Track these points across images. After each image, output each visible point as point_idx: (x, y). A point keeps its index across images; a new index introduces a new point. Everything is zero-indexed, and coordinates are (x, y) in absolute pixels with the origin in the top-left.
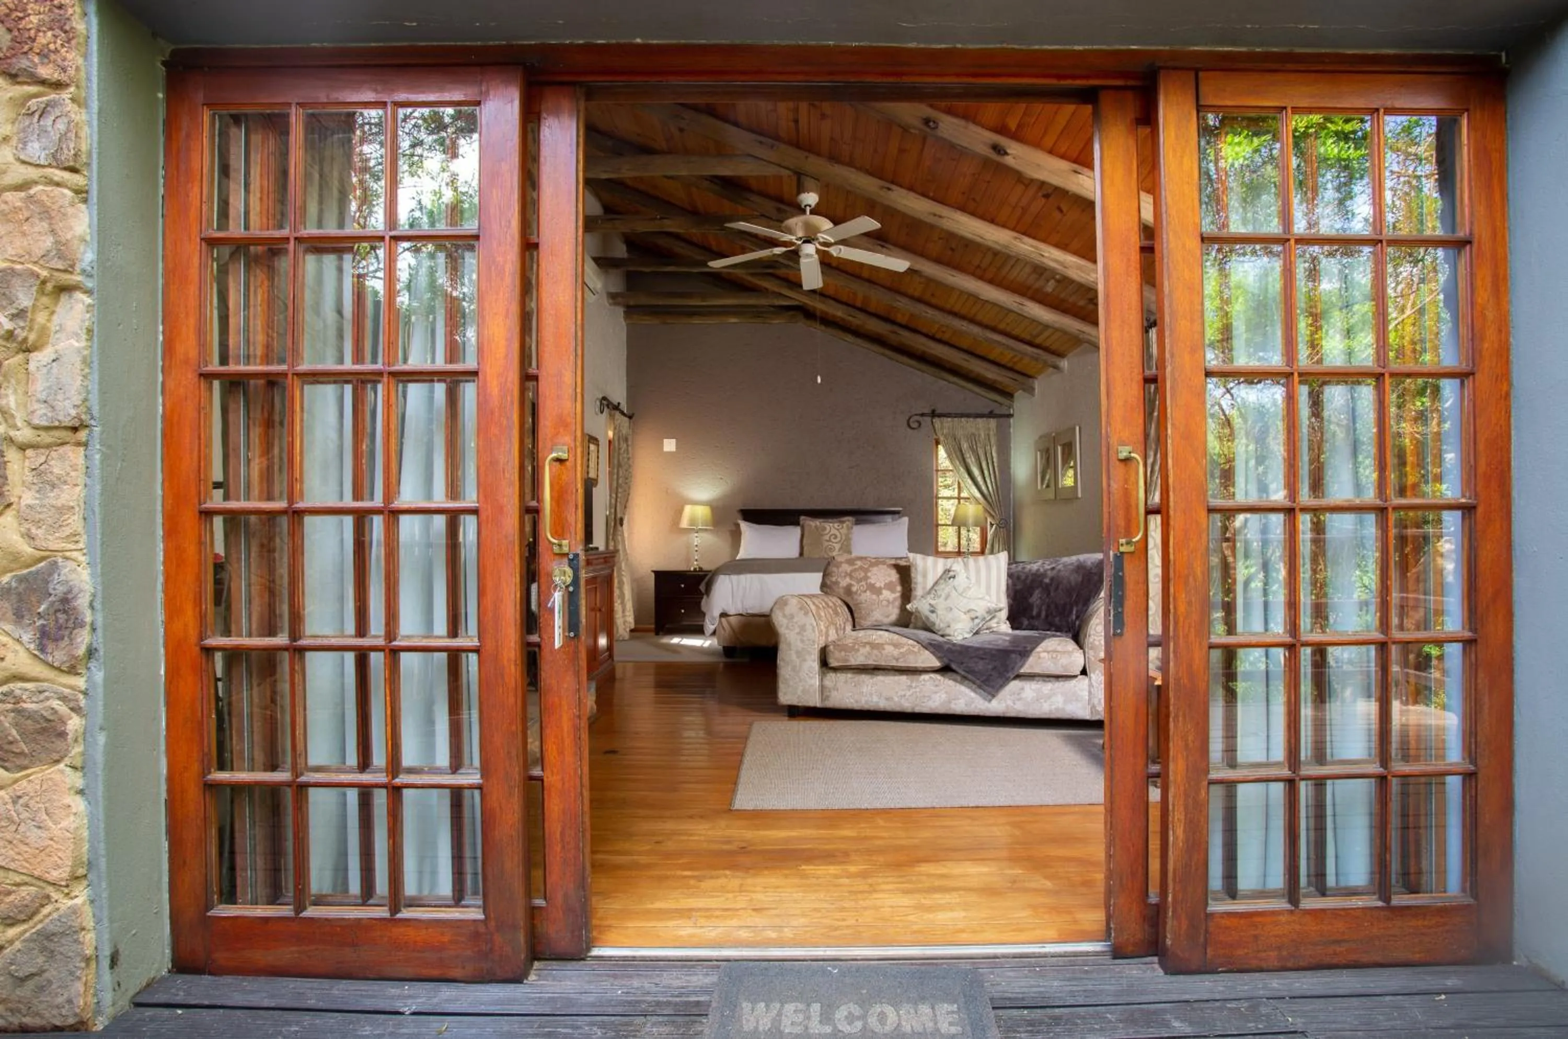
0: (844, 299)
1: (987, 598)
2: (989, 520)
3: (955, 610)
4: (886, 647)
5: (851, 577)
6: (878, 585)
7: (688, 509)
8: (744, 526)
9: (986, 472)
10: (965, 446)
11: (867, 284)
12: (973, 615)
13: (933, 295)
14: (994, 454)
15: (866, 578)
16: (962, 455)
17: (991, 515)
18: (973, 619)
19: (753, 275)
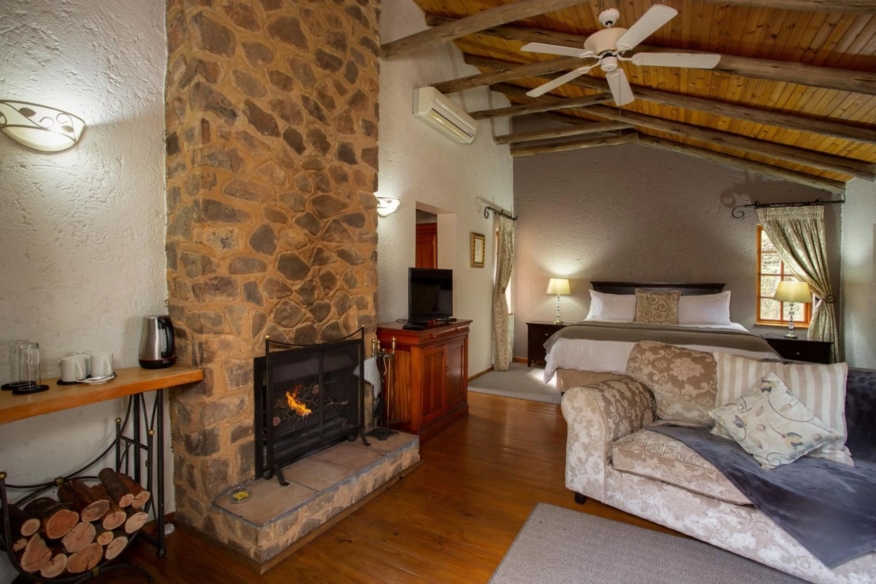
0: (669, 117)
1: (816, 420)
2: (814, 295)
3: (769, 430)
4: (676, 464)
5: (654, 366)
6: (680, 378)
7: (552, 282)
8: (593, 293)
9: (810, 247)
10: (789, 231)
11: (685, 98)
12: (796, 440)
13: (753, 96)
14: (821, 237)
15: (668, 369)
16: (786, 239)
17: (817, 292)
18: (794, 445)
19: (588, 107)
